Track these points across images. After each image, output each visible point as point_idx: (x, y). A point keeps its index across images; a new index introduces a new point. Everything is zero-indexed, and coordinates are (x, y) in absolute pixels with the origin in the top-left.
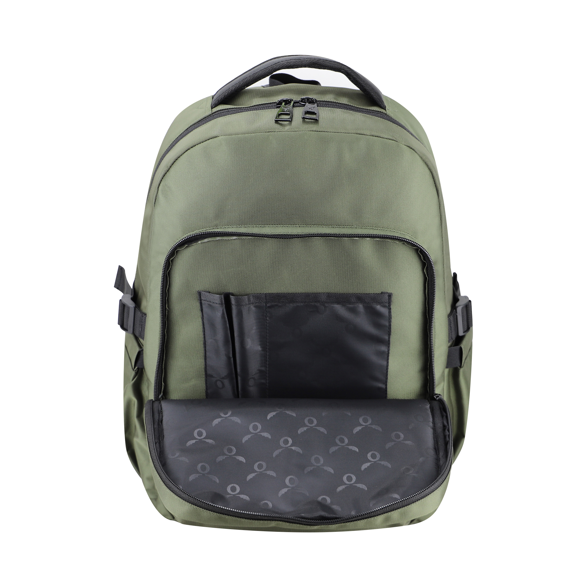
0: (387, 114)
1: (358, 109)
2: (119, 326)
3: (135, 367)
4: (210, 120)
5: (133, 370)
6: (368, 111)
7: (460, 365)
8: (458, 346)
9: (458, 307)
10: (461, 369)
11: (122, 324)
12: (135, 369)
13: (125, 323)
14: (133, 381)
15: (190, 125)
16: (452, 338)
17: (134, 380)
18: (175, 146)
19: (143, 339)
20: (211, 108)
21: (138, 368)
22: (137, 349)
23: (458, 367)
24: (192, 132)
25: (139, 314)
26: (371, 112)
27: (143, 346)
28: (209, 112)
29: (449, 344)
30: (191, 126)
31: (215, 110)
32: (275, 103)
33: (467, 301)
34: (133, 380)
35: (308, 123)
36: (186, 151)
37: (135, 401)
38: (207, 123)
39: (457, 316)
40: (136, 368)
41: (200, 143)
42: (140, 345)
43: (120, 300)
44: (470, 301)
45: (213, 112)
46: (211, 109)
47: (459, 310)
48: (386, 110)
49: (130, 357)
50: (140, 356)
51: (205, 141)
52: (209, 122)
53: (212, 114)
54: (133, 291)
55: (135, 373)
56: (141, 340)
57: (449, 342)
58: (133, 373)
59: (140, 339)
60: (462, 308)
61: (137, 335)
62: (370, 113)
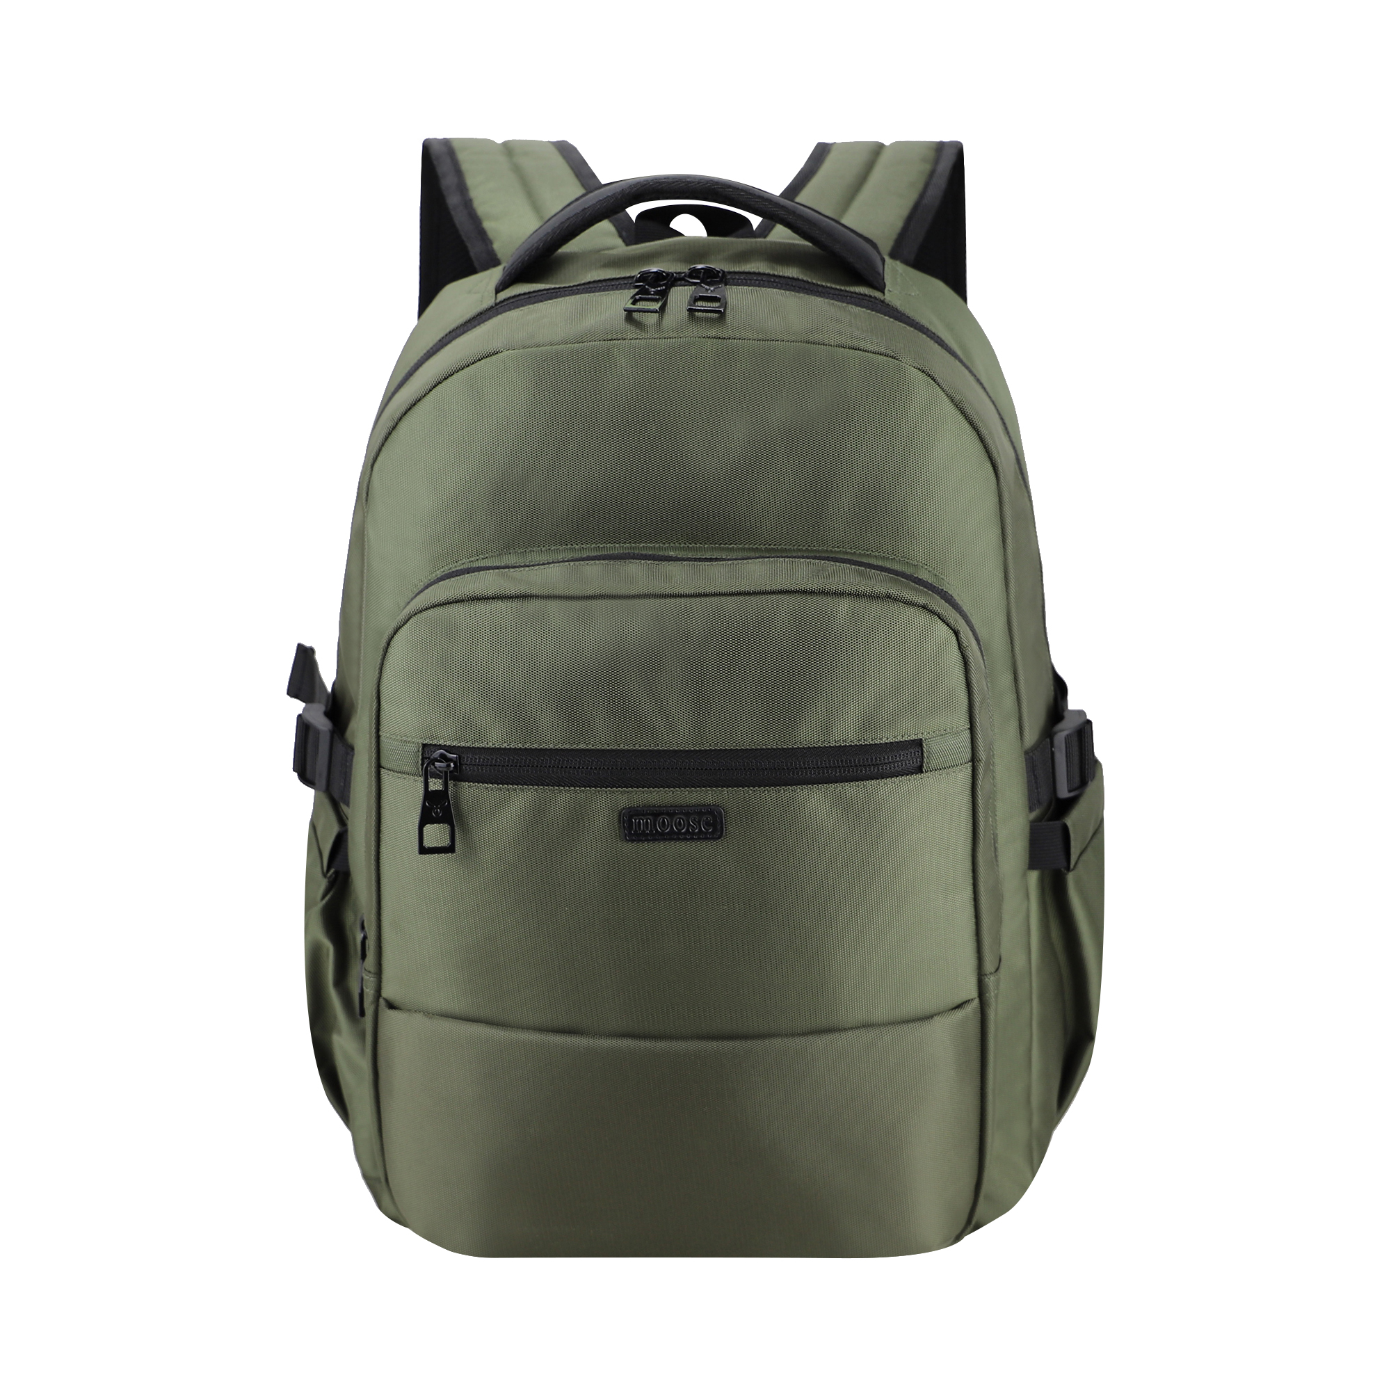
0: (886, 301)
1: (820, 289)
2: (296, 774)
3: (329, 868)
4: (489, 318)
5: (325, 875)
6: (842, 293)
7: (1065, 864)
8: (1057, 822)
9: (1056, 733)
10: (1070, 873)
11: (303, 769)
12: (329, 875)
13: (309, 768)
14: (324, 902)
15: (448, 331)
16: (1038, 801)
17: (327, 898)
18: (414, 375)
19: (348, 804)
20: (494, 292)
21: (336, 873)
22: (335, 829)
23: (1063, 870)
24: (449, 346)
25: (339, 748)
26: (847, 296)
27: (347, 818)
28: (489, 302)
29: (1033, 815)
30: (450, 332)
31: (503, 295)
32: (633, 277)
33: (1081, 720)
34: (323, 898)
35: (699, 320)
36: (434, 387)
37: (329, 947)
38: (482, 325)
39: (1053, 754)
40: (332, 871)
41: (463, 369)
42: (342, 821)
43: (300, 717)
44: (1089, 722)
45: (498, 301)
46: (494, 295)
47: (1060, 738)
48: (884, 293)
49: (321, 846)
50: (340, 843)
51: (473, 363)
52: (486, 323)
53: (496, 304)
54: (331, 699)
55: (329, 882)
56: (343, 807)
57: (1031, 809)
58: (323, 884)
59: (342, 804)
60: (1067, 735)
61: (336, 796)
62: (844, 298)
